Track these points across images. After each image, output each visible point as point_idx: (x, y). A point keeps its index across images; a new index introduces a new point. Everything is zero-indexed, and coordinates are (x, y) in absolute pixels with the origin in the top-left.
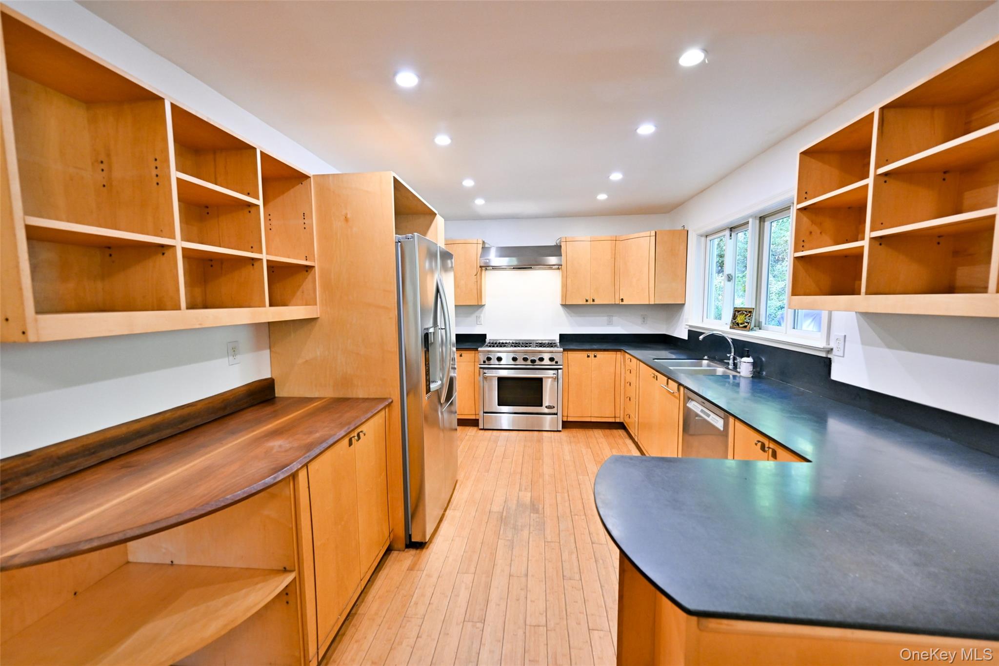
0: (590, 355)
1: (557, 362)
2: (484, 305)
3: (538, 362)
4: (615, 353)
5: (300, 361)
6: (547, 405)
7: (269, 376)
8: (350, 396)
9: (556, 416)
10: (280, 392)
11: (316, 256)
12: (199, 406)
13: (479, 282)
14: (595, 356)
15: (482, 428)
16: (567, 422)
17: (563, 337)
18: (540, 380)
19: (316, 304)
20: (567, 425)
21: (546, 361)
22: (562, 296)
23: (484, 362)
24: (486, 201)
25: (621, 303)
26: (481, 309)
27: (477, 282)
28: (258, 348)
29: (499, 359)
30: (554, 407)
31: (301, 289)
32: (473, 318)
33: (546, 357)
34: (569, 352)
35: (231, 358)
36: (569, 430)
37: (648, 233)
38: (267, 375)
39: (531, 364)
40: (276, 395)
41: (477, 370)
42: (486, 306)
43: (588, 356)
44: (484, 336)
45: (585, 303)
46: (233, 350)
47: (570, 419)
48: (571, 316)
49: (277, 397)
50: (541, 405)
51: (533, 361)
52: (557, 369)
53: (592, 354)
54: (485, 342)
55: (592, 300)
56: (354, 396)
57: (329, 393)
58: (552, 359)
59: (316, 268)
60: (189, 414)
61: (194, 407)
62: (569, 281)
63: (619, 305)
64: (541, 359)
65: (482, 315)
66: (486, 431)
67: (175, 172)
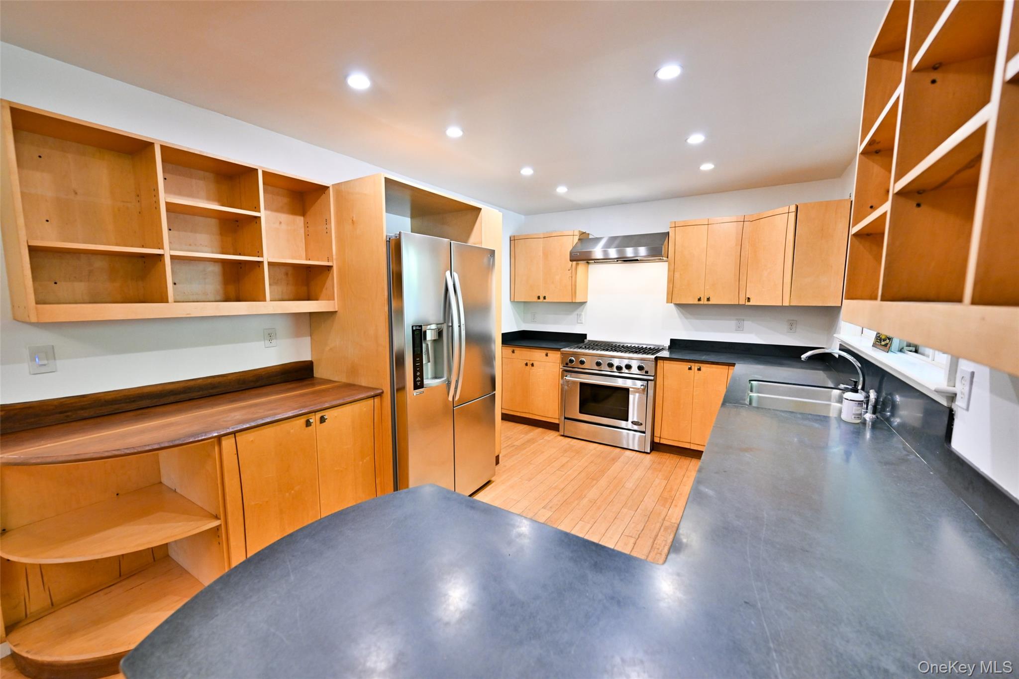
0: (693, 367)
1: (647, 372)
2: (583, 304)
3: (624, 370)
4: (728, 367)
5: (327, 348)
6: (635, 420)
7: (310, 359)
8: (356, 383)
9: (644, 435)
10: (318, 373)
11: (334, 257)
12: (229, 378)
13: (573, 278)
14: (699, 369)
15: (563, 434)
16: (659, 444)
17: (675, 344)
18: (626, 391)
19: (334, 299)
20: (656, 447)
21: (635, 369)
22: (668, 294)
23: (567, 364)
24: (568, 189)
25: (747, 303)
26: (584, 305)
27: (572, 277)
28: (298, 334)
29: (582, 362)
30: (641, 424)
31: (325, 287)
32: (573, 316)
33: (635, 365)
34: (665, 361)
35: (267, 342)
36: (661, 453)
37: (786, 209)
38: (307, 357)
39: (616, 371)
40: (315, 376)
41: (561, 370)
42: (588, 303)
43: (690, 369)
44: (585, 336)
45: (696, 302)
46: (270, 336)
47: (663, 441)
48: (687, 318)
49: (317, 378)
50: (627, 420)
51: (619, 368)
52: (647, 380)
53: (695, 366)
54: (583, 342)
55: (706, 299)
56: (359, 384)
57: (342, 378)
58: (640, 368)
59: (335, 269)
60: (219, 383)
61: (225, 378)
62: (677, 275)
63: (744, 306)
64: (628, 367)
65: (583, 313)
66: (567, 438)
67: (164, 198)
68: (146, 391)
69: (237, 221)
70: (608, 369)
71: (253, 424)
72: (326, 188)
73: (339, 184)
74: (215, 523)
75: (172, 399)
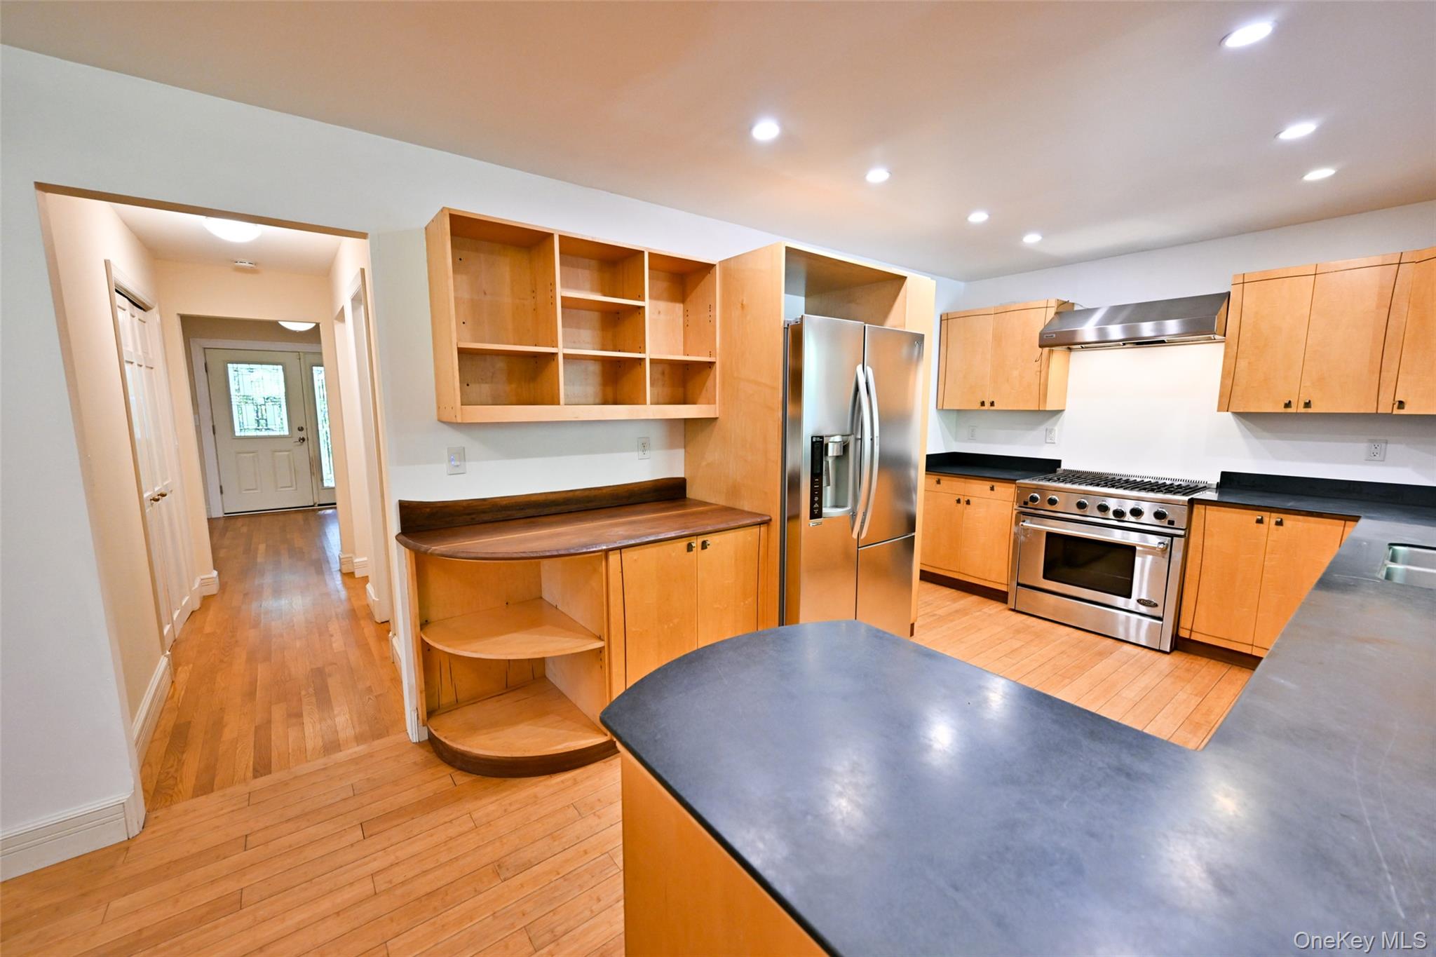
0: (1266, 520)
1: (1171, 523)
2: (1060, 412)
3: (1129, 517)
4: (1343, 522)
5: (704, 463)
6: (1144, 597)
7: (683, 476)
8: (737, 507)
9: (1161, 623)
10: (691, 493)
11: (718, 351)
12: (604, 491)
13: (1043, 373)
14: (1280, 523)
15: (1013, 608)
16: (1189, 640)
17: (1229, 481)
18: (1130, 550)
19: (715, 403)
20: (1181, 645)
21: (1148, 517)
22: (1221, 396)
23: (1026, 503)
24: (1043, 236)
25: (1397, 412)
26: (1054, 418)
27: (1040, 372)
28: (671, 446)
29: (1053, 502)
30: (1156, 605)
31: (705, 389)
32: (1040, 432)
33: (1148, 510)
34: (1208, 507)
35: (641, 453)
36: (1191, 656)
38: (679, 473)
39: (1113, 518)
40: (687, 496)
41: (1015, 512)
42: (1065, 414)
43: (1260, 521)
44: (1057, 463)
45: (1281, 409)
46: (644, 446)
47: (1195, 637)
48: (1257, 438)
49: (690, 499)
50: (1128, 596)
51: (1119, 514)
52: (1172, 536)
53: (1274, 518)
54: (1055, 471)
55: (1302, 404)
56: (741, 508)
57: (720, 501)
58: (1159, 515)
59: (718, 365)
60: (595, 496)
61: (600, 491)
62: (1242, 364)
63: (1388, 416)
64: (1136, 513)
65: (1056, 428)
66: (1019, 615)
67: (560, 292)
68: (533, 499)
69: (618, 313)
70: (1098, 514)
71: (638, 541)
72: (713, 266)
73: (727, 260)
74: (599, 644)
75: (553, 510)
